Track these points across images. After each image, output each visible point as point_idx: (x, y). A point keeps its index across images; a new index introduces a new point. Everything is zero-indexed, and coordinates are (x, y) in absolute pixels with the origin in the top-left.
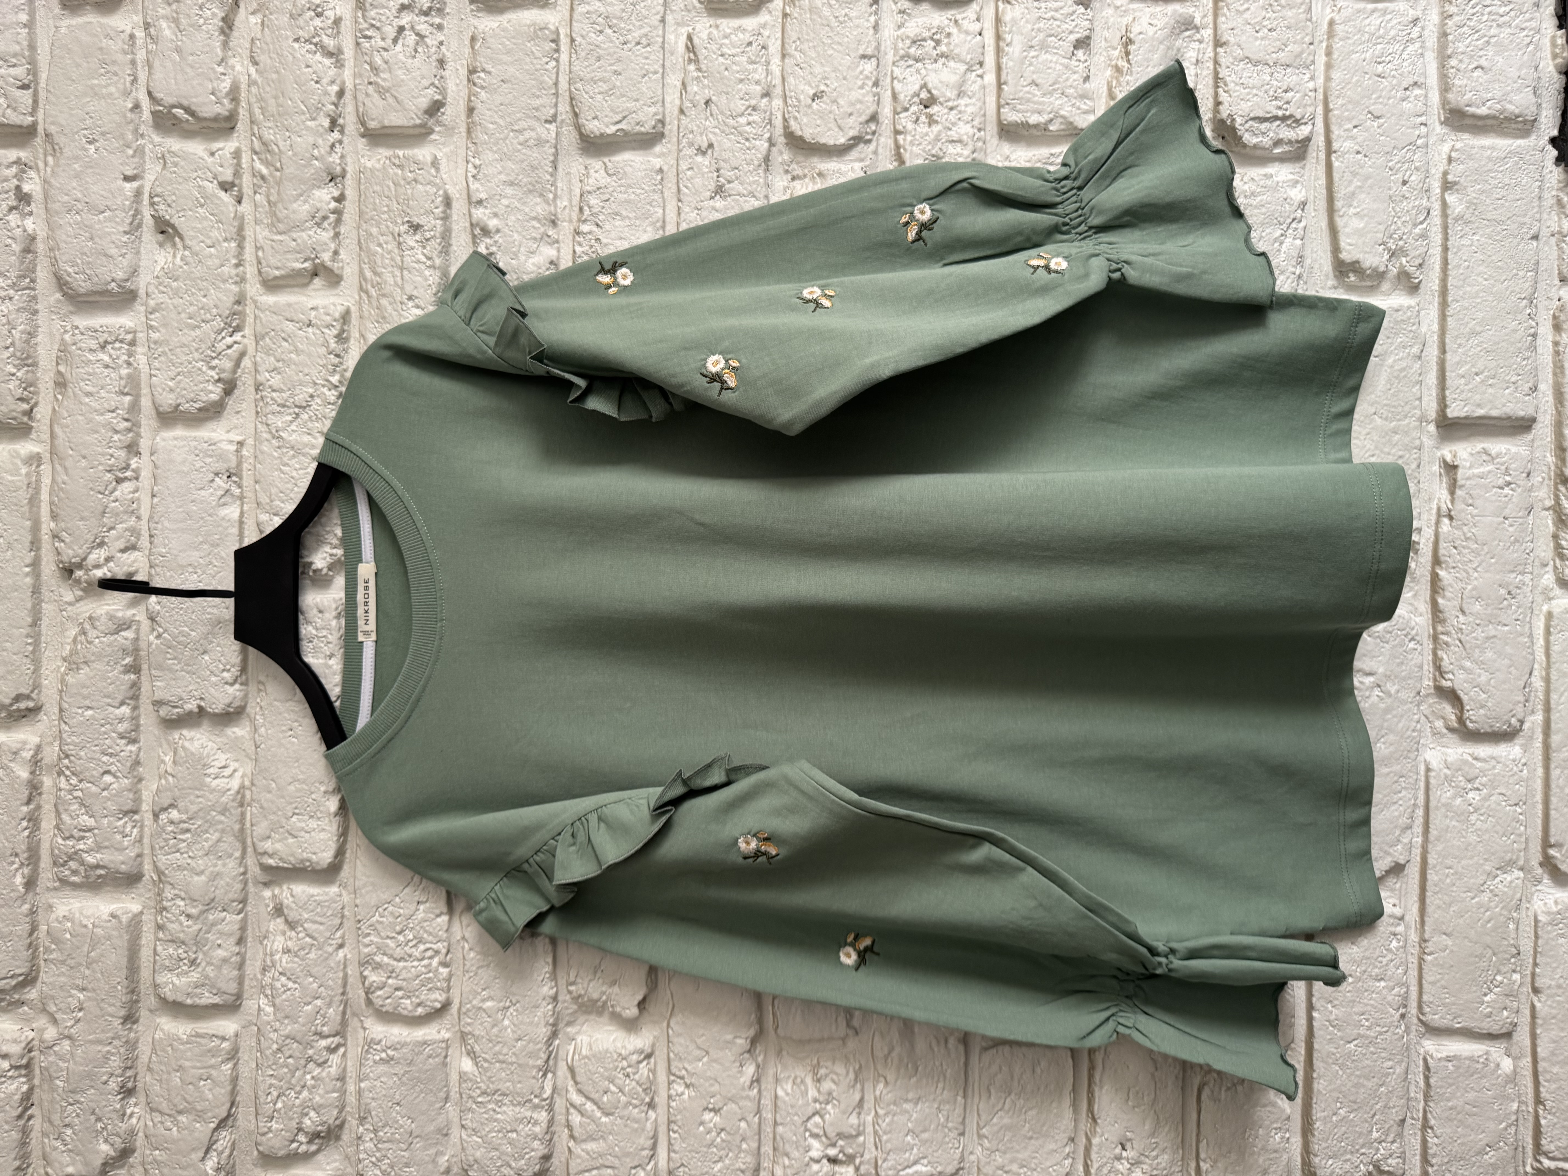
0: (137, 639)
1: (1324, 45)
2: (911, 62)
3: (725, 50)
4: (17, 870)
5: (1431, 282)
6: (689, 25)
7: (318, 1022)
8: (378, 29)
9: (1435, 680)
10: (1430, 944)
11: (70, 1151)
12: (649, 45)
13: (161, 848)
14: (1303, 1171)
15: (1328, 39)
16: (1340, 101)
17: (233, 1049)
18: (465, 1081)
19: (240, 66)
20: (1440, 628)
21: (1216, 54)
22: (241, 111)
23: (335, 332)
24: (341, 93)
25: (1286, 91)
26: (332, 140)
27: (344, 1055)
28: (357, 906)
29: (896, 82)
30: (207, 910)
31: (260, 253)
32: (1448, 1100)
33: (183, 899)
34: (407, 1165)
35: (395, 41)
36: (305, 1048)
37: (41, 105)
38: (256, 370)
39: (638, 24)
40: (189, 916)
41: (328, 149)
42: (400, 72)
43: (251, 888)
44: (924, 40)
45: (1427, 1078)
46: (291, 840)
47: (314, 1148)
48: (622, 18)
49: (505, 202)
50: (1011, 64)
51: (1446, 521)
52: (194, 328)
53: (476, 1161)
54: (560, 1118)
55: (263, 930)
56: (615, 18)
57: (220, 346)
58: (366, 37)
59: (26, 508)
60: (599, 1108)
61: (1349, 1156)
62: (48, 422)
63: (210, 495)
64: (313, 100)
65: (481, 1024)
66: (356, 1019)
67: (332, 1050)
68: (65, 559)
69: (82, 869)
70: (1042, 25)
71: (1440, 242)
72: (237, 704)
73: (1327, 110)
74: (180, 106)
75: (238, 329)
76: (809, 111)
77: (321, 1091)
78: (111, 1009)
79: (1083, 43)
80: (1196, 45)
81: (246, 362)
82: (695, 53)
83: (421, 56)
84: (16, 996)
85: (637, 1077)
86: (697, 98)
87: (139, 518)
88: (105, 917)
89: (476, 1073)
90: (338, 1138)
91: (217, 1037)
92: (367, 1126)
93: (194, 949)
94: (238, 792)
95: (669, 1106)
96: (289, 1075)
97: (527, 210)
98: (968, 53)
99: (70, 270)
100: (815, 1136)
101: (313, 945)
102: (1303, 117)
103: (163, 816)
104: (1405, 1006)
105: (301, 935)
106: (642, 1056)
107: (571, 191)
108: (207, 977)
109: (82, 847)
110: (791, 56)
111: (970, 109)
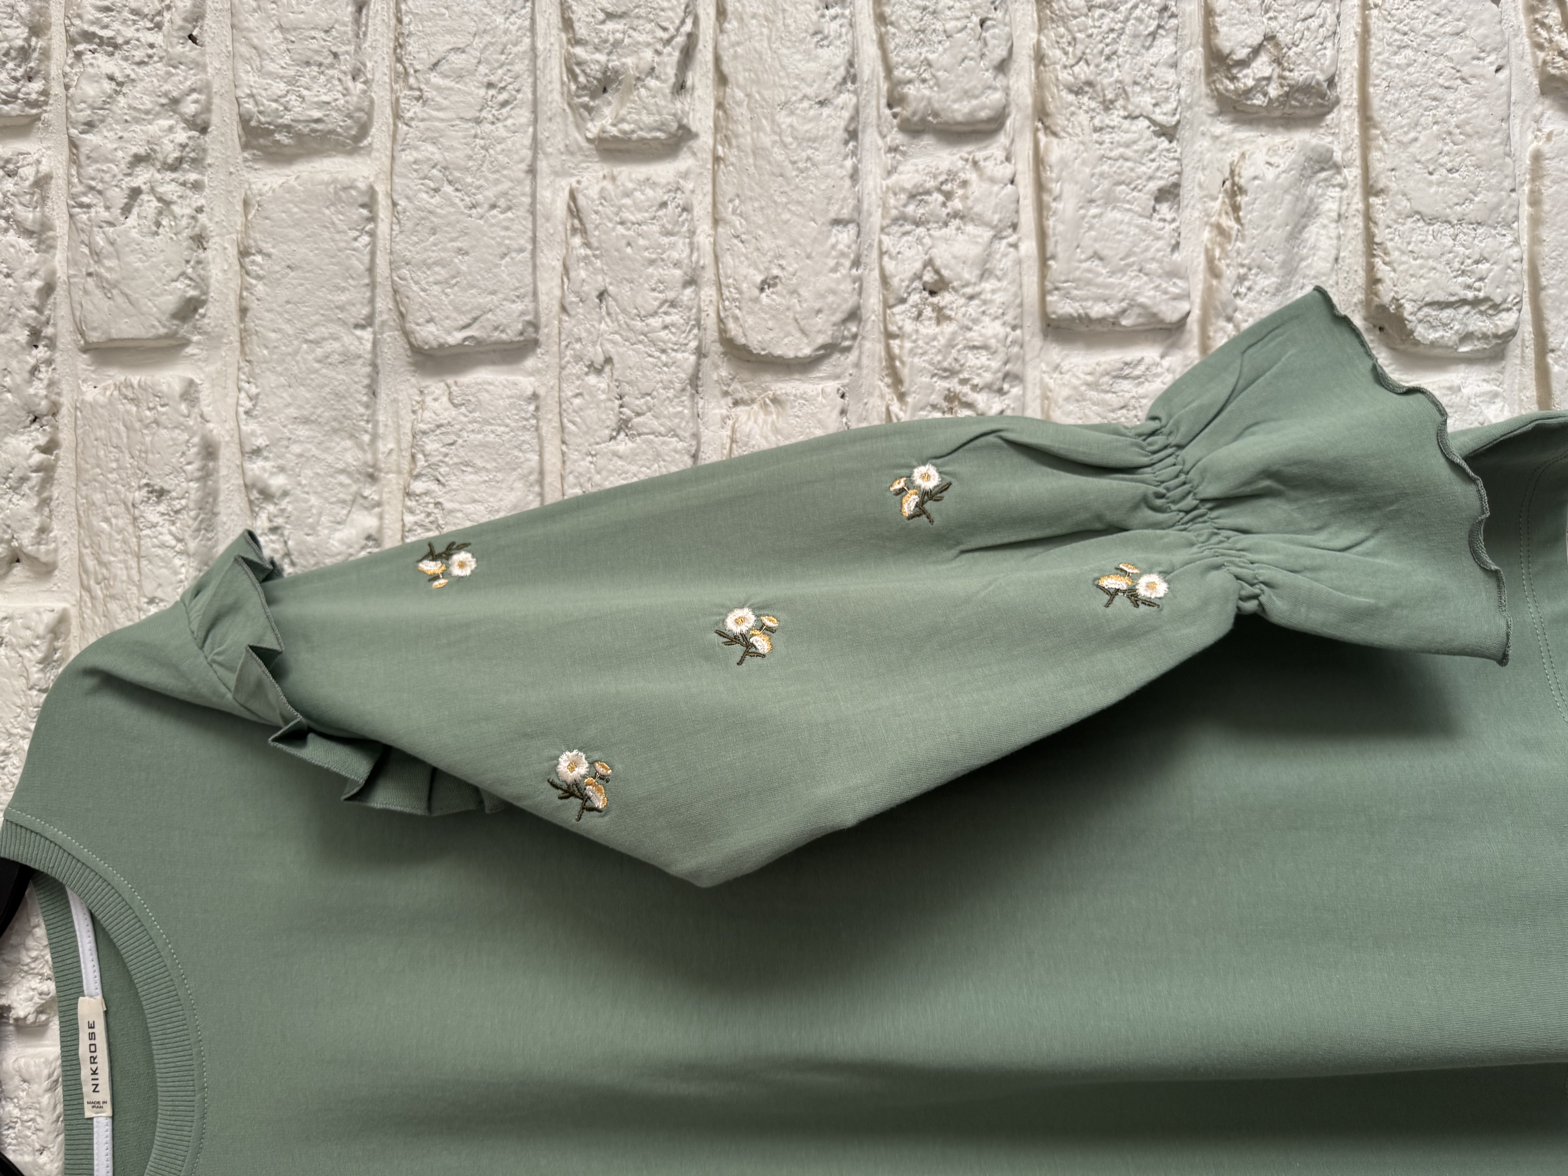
1: (1526, 188)
2: (908, 227)
3: (626, 215)
6: (572, 175)
8: (100, 192)
12: (509, 208)
15: (1533, 180)
16: (1558, 275)
21: (1368, 207)
24: (48, 289)
25: (1477, 262)
26: (32, 361)
29: (886, 258)
35: (126, 210)
39: (492, 177)
41: (27, 376)
42: (132, 258)
44: (928, 192)
48: (467, 169)
49: (296, 449)
50: (1061, 228)
56: (459, 168)
58: (81, 205)
70: (1105, 168)
73: (1536, 288)
76: (757, 307)
79: (1168, 194)
80: (1335, 192)
82: (580, 220)
83: (165, 232)
86: (586, 288)
97: (330, 459)
98: (994, 212)
102: (1505, 301)
107: (398, 427)
110: (726, 222)
111: (999, 298)
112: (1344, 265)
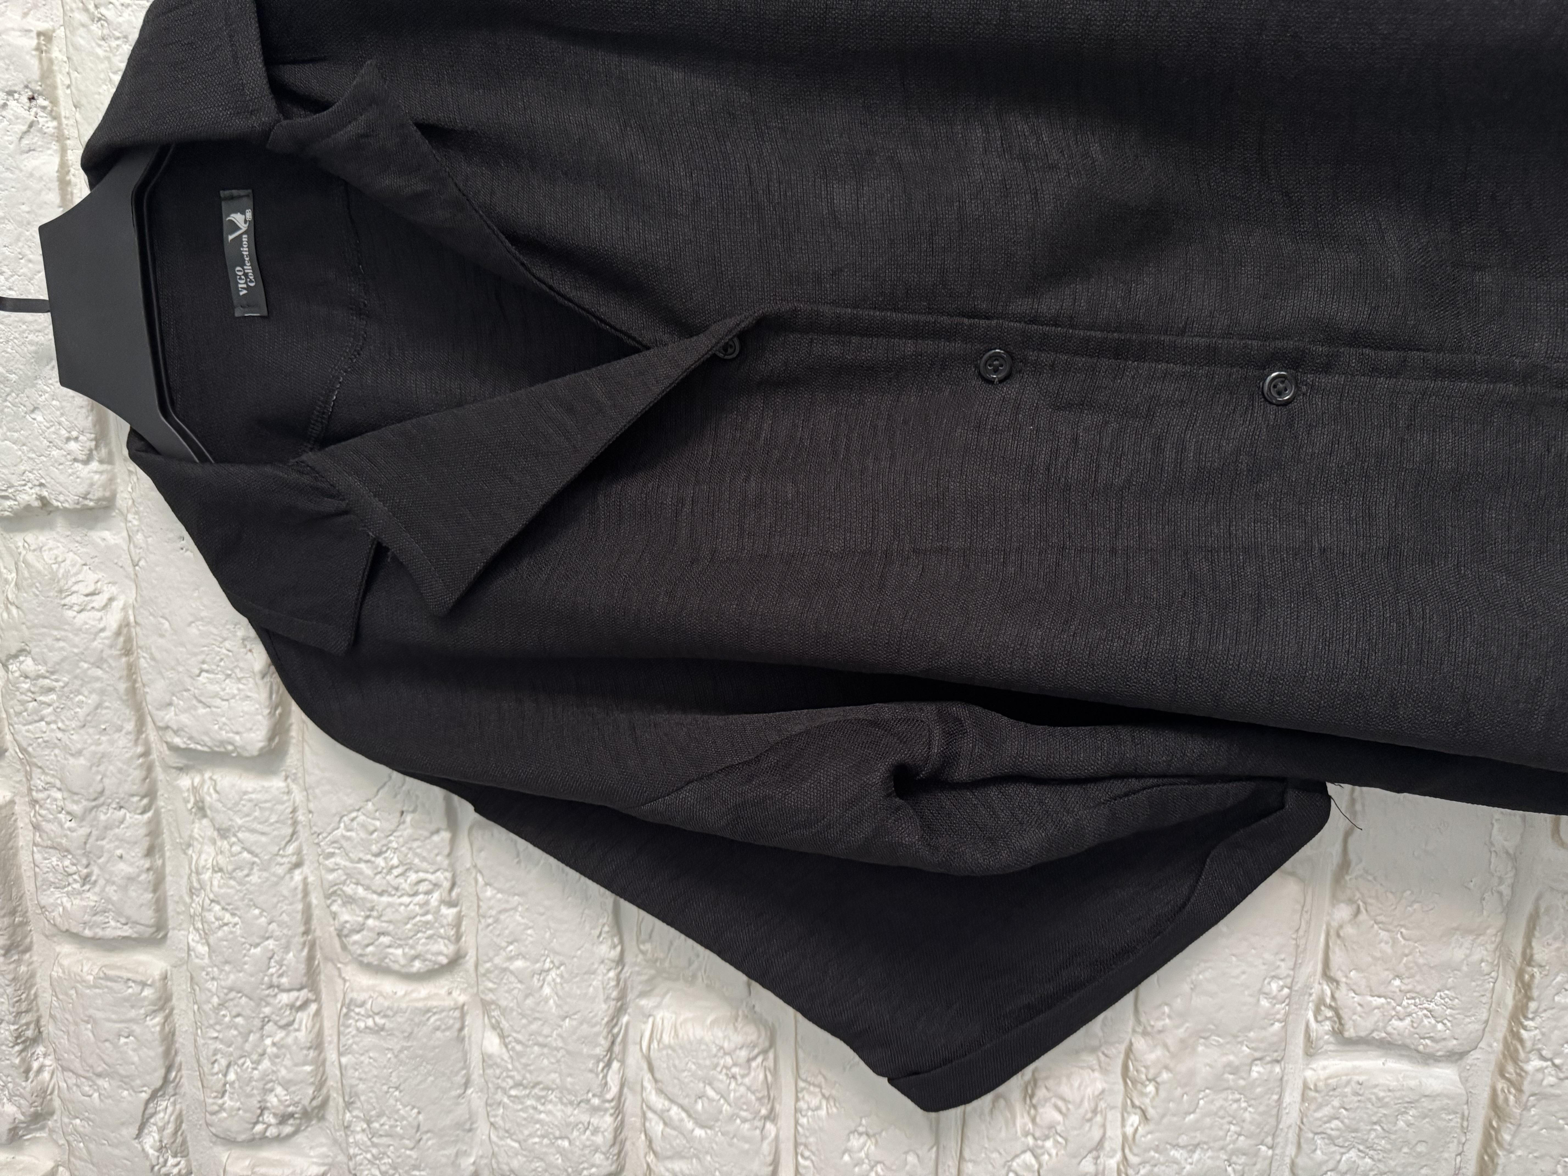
7: (272, 970)
13: (18, 714)
17: (160, 998)
18: (490, 1066)
27: (318, 1013)
28: (310, 812)
30: (97, 807)
33: (60, 789)
34: (416, 1167)
36: (258, 1005)
40: (70, 815)
43: (159, 774)
46: (202, 711)
54: (633, 1120)
55: (186, 835)
60: (690, 1115)
63: (3, 132)
65: (509, 991)
66: (330, 965)
67: (299, 1008)
72: (98, 493)
77: (287, 1062)
85: (747, 1080)
89: (506, 1057)
90: (322, 1118)
91: (134, 981)
92: (355, 1113)
93: (84, 861)
94: (118, 634)
95: (797, 1122)
96: (239, 1039)
101: (254, 863)
103: (14, 666)
105: (236, 849)
106: (756, 1051)
108: (109, 900)
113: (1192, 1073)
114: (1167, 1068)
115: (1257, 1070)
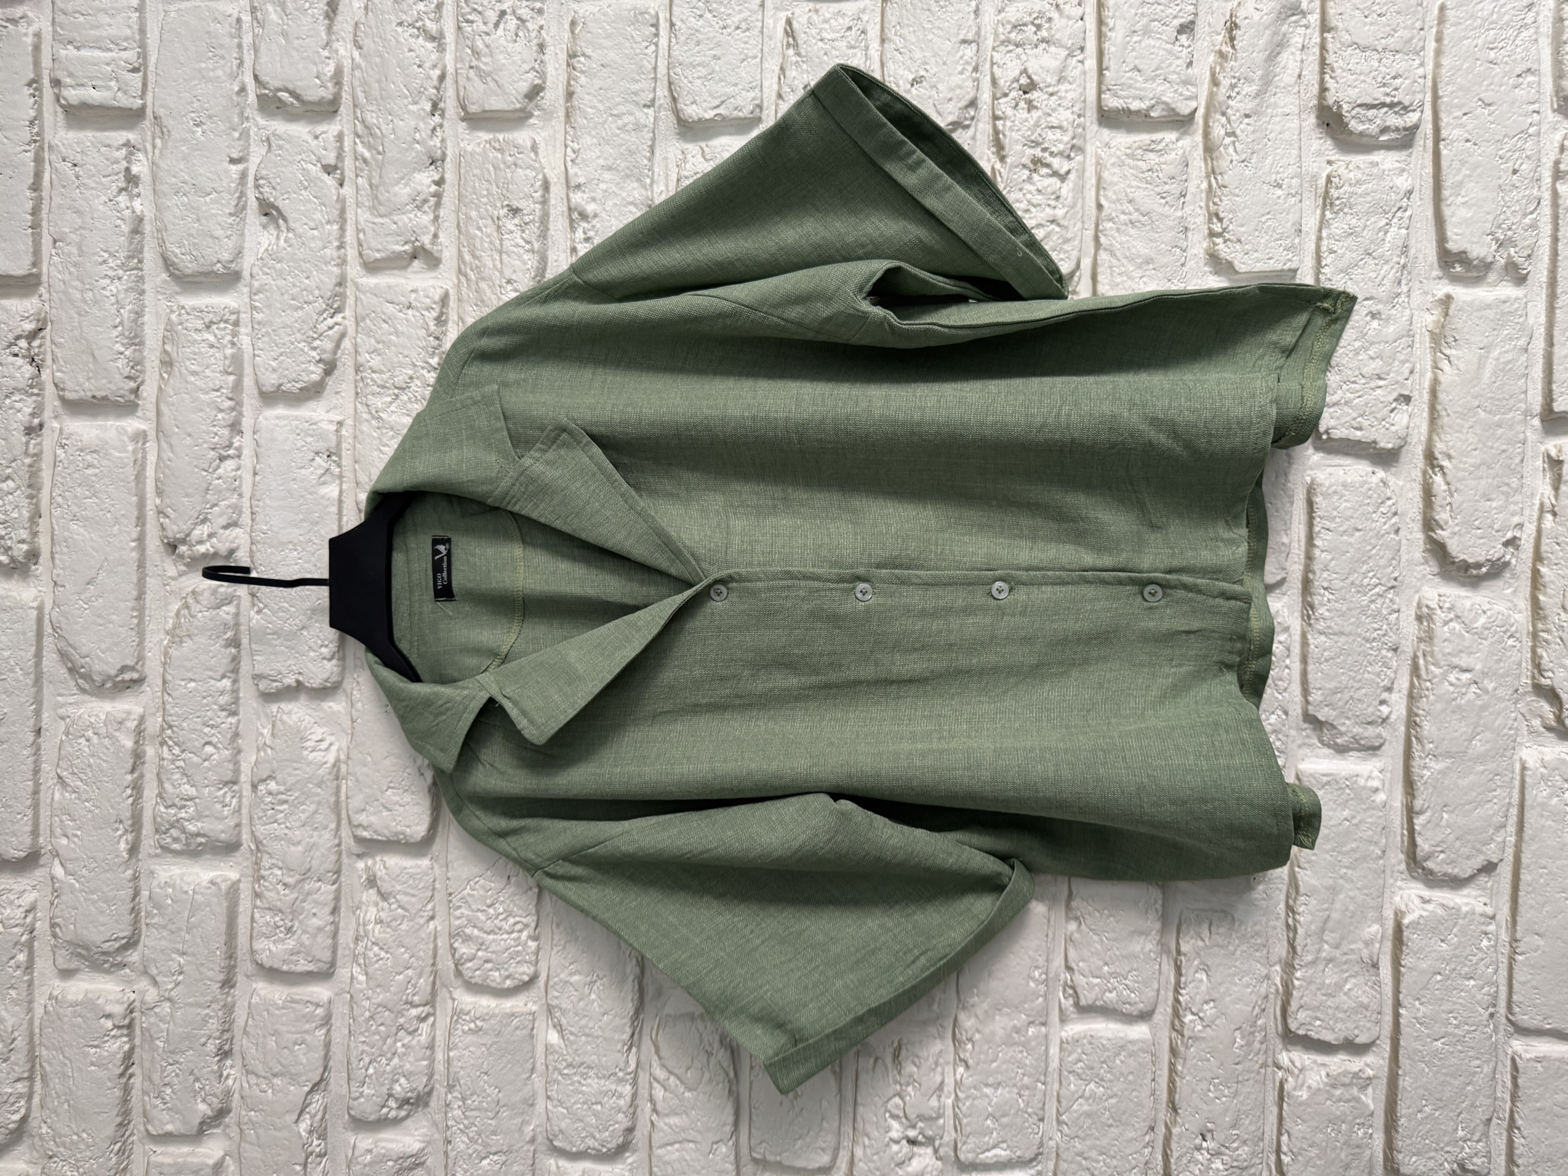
0: (237, 615)
1: (1434, 30)
2: (1011, 47)
3: (824, 35)
4: (121, 836)
5: (1540, 273)
6: (788, 10)
7: (409, 991)
8: (480, 13)
9: (1533, 678)
10: (1521, 944)
11: (169, 1109)
12: (748, 29)
13: (260, 818)
14: (1385, 1167)
15: (1439, 24)
16: (1450, 88)
17: (326, 1016)
18: (551, 1053)
19: (344, 50)
20: (1540, 626)
21: (1323, 40)
22: (344, 94)
23: (435, 314)
24: (442, 78)
25: (1394, 78)
26: (433, 124)
27: (433, 1024)
28: (448, 879)
29: (995, 67)
30: (304, 880)
31: (361, 236)
32: (1537, 1101)
33: (280, 869)
34: (494, 1133)
35: (497, 25)
36: (397, 1016)
37: (150, 88)
38: (356, 352)
39: (737, 8)
40: (285, 885)
41: (429, 133)
42: (501, 57)
43: (345, 860)
44: (1025, 25)
45: (1514, 1079)
46: (385, 813)
47: (403, 1113)
48: (722, 3)
49: (603, 186)
50: (1113, 49)
51: (1549, 517)
52: (297, 309)
53: (561, 1131)
54: (644, 1093)
55: (357, 900)
56: (715, 2)
57: (322, 327)
58: (468, 21)
59: (133, 484)
60: (682, 1083)
61: (1433, 1154)
62: (154, 400)
63: (310, 474)
64: (416, 84)
65: (568, 998)
66: (444, 990)
67: (422, 1019)
68: (170, 534)
69: (183, 837)
70: (1145, 10)
71: (1549, 232)
72: (334, 679)
73: (1436, 98)
74: (286, 90)
75: (339, 310)
77: (411, 1059)
78: (210, 974)
79: (1187, 28)
80: (1301, 31)
81: (347, 344)
83: (522, 41)
84: (119, 959)
85: (720, 1054)
86: (796, 83)
87: (241, 495)
88: (205, 884)
89: (562, 1046)
90: (426, 1105)
91: (311, 1003)
92: (456, 1094)
93: (291, 917)
94: (334, 765)
96: (380, 1042)
97: (624, 194)
98: (1069, 38)
99: (178, 251)
100: (894, 1117)
101: (405, 916)
102: (1411, 104)
103: (261, 787)
104: (1494, 1006)
105: (394, 906)
107: (667, 175)
108: (302, 945)
109: (183, 815)
110: (890, 40)
111: (1070, 95)
112: (1305, 80)
113: (993, 1034)
114: (978, 1031)
115: (1031, 1031)
